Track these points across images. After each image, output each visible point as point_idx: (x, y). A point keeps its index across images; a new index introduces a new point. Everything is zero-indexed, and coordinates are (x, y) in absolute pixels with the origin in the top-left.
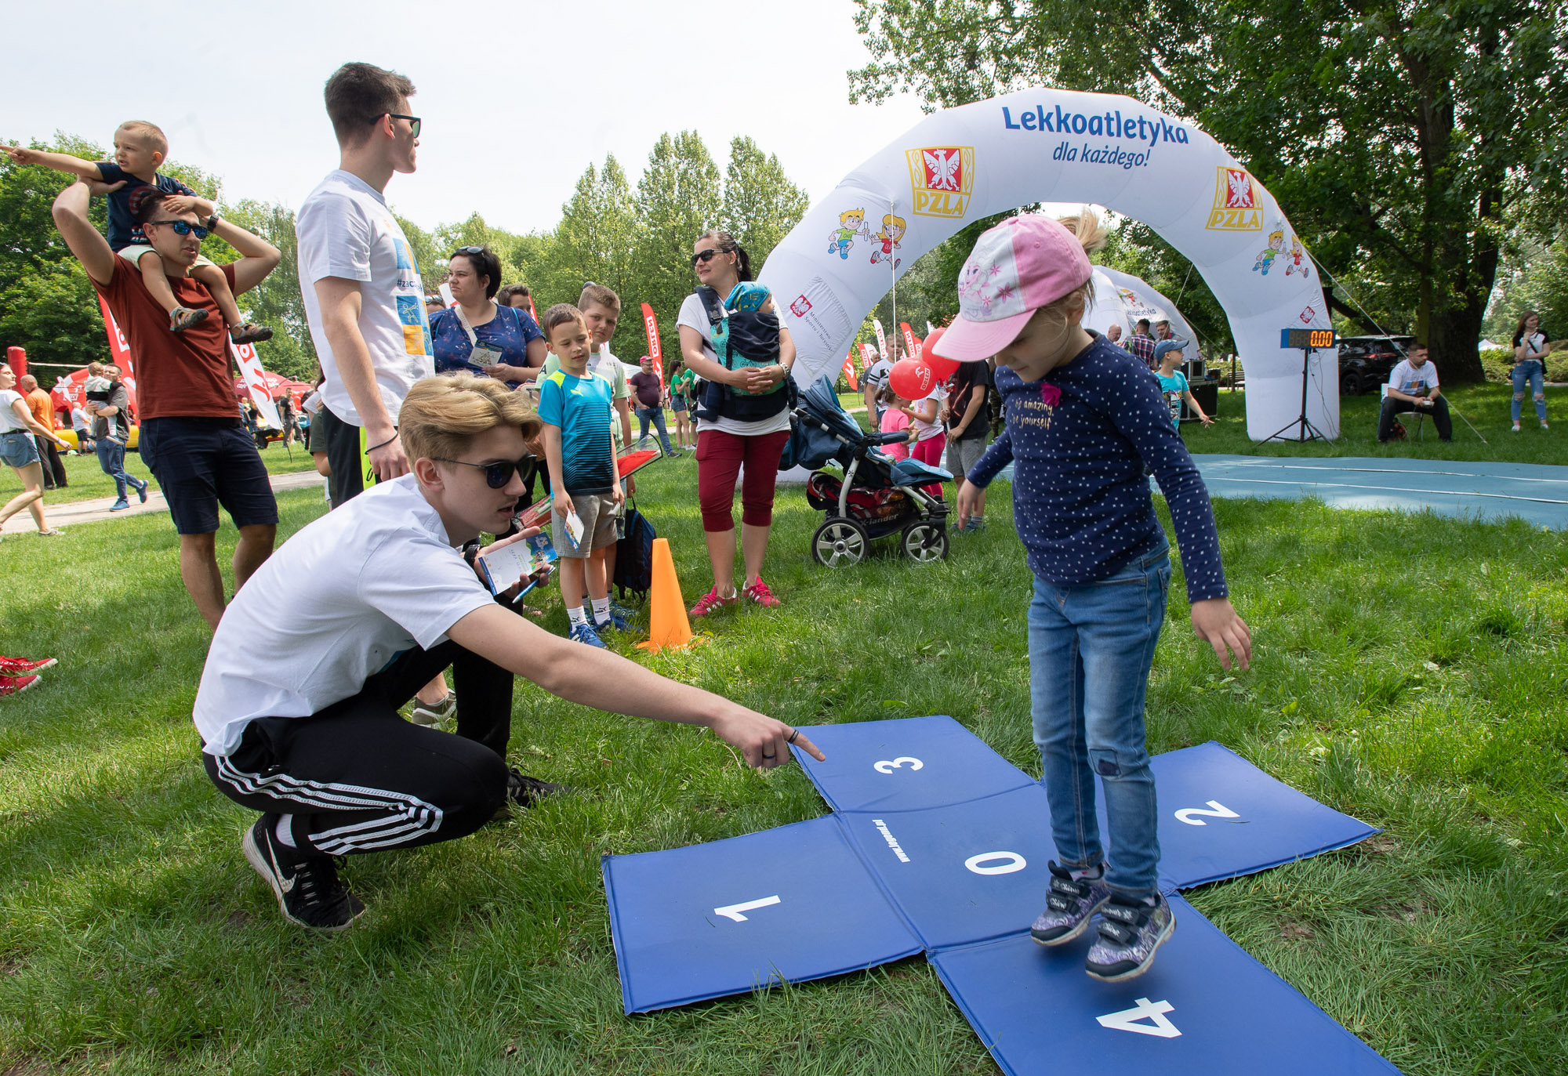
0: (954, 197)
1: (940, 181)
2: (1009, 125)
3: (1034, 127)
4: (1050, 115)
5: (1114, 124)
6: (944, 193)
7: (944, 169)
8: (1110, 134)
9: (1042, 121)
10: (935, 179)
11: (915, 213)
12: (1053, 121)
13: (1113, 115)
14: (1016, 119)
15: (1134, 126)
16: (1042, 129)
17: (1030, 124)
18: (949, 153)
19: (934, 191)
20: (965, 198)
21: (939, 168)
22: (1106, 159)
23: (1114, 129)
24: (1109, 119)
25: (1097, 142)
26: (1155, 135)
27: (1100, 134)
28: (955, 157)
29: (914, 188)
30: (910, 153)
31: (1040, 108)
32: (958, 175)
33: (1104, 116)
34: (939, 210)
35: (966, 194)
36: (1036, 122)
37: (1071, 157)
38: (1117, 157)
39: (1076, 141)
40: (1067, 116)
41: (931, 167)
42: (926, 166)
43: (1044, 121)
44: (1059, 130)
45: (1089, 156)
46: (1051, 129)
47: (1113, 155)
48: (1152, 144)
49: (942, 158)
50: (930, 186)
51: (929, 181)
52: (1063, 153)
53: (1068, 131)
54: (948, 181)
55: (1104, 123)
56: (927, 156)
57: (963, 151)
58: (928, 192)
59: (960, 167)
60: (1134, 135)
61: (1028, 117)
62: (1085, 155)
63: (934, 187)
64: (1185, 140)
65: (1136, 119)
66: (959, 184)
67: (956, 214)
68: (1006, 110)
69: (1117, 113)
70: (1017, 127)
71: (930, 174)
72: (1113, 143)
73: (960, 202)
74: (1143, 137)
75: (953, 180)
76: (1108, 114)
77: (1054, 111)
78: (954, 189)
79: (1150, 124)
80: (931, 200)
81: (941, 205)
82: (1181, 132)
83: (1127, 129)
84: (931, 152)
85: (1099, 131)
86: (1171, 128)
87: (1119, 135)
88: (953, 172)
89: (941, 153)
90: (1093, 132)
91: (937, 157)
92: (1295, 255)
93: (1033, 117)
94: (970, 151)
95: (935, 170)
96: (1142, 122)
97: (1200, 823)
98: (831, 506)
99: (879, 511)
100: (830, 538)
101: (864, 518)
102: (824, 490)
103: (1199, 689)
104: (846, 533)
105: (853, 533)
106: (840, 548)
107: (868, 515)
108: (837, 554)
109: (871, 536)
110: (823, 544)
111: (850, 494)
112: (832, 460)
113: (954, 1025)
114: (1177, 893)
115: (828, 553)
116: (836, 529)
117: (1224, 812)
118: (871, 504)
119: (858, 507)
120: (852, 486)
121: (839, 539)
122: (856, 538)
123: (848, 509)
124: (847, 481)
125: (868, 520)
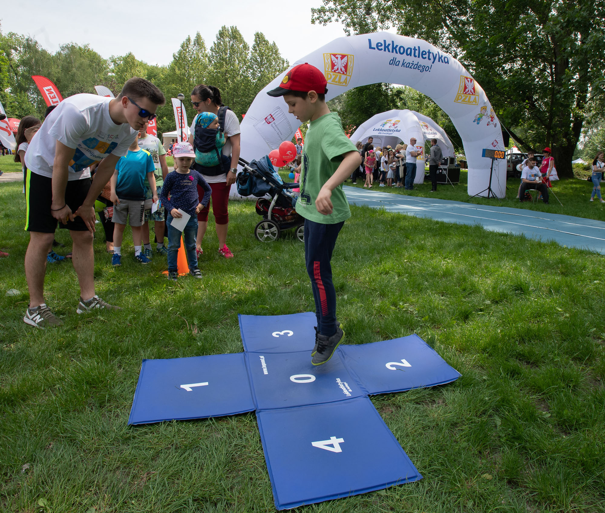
0: (343, 77)
1: (338, 69)
2: (370, 47)
3: (382, 49)
4: (389, 45)
5: (417, 52)
6: (339, 74)
7: (340, 64)
8: (415, 56)
9: (385, 47)
10: (336, 68)
12: (390, 47)
13: (417, 48)
14: (374, 45)
15: (426, 54)
16: (385, 50)
17: (380, 48)
18: (343, 57)
19: (334, 73)
20: (349, 78)
21: (338, 63)
22: (412, 67)
23: (417, 54)
24: (415, 49)
25: (409, 59)
26: (435, 59)
27: (411, 56)
28: (345, 58)
29: (325, 71)
30: (325, 55)
31: (385, 41)
32: (346, 67)
33: (413, 48)
34: (336, 82)
35: (349, 76)
36: (383, 47)
37: (397, 64)
38: (417, 66)
39: (400, 58)
40: (397, 46)
41: (334, 62)
42: (332, 61)
43: (386, 47)
44: (393, 52)
45: (405, 65)
46: (389, 51)
47: (416, 66)
48: (433, 63)
49: (339, 58)
50: (333, 71)
51: (333, 68)
52: (393, 62)
53: (397, 53)
54: (341, 69)
55: (413, 51)
56: (333, 57)
57: (349, 56)
58: (332, 73)
59: (347, 63)
60: (425, 58)
61: (379, 45)
62: (403, 64)
63: (335, 71)
64: (448, 62)
65: (427, 51)
66: (346, 71)
67: (344, 84)
68: (370, 40)
69: (419, 47)
70: (374, 49)
71: (333, 65)
72: (416, 60)
73: (346, 79)
74: (429, 59)
75: (343, 69)
76: (415, 47)
77: (391, 43)
78: (344, 73)
79: (433, 53)
80: (333, 77)
81: (337, 80)
82: (446, 59)
83: (422, 55)
84: (334, 55)
85: (410, 54)
86: (442, 56)
87: (419, 57)
88: (344, 65)
89: (339, 57)
90: (407, 55)
91: (337, 58)
92: (492, 117)
93: (381, 45)
94: (352, 57)
95: (336, 64)
96: (429, 52)
98: (265, 214)
99: (286, 218)
100: (263, 228)
101: (279, 220)
102: (262, 207)
103: (393, 308)
104: (270, 227)
105: (273, 227)
106: (267, 233)
107: (281, 219)
108: (266, 236)
109: (281, 229)
110: (259, 231)
111: (273, 209)
112: (267, 194)
115: (262, 235)
116: (266, 224)
118: (283, 215)
119: (277, 215)
120: (274, 206)
121: (267, 229)
122: (274, 229)
123: (272, 216)
124: (273, 203)
125: (281, 221)
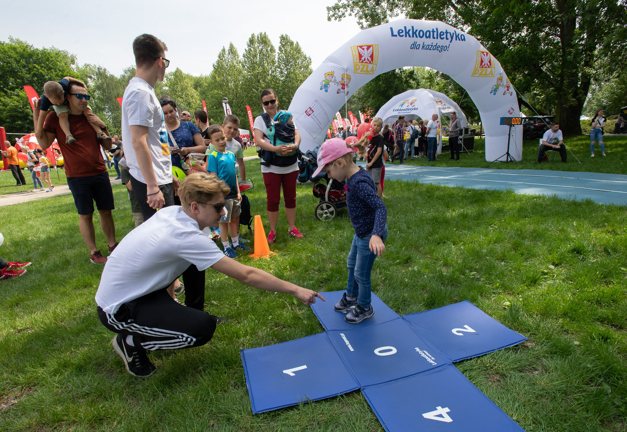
0: (370, 66)
1: (365, 59)
2: (393, 35)
3: (403, 36)
5: (435, 34)
6: (366, 64)
7: (366, 54)
8: (434, 38)
10: (363, 58)
11: (354, 73)
12: (411, 33)
13: (435, 30)
14: (395, 33)
15: (443, 34)
16: (406, 36)
17: (401, 34)
18: (368, 47)
19: (362, 63)
20: (375, 66)
21: (364, 54)
22: (432, 48)
23: (435, 36)
24: (433, 31)
25: (428, 42)
26: (452, 38)
27: (430, 38)
28: (371, 49)
29: (354, 63)
30: (353, 48)
31: (405, 27)
32: (372, 56)
33: (431, 30)
34: (364, 71)
35: (375, 64)
36: (404, 34)
37: (418, 48)
39: (420, 41)
40: (417, 30)
41: (361, 53)
42: (359, 53)
43: (407, 33)
44: (413, 37)
45: (425, 47)
46: (410, 36)
47: (435, 47)
48: (451, 42)
49: (365, 49)
50: (361, 61)
51: (360, 59)
52: (414, 46)
53: (417, 37)
54: (368, 59)
55: (431, 33)
56: (360, 49)
57: (374, 46)
58: (360, 64)
59: (373, 53)
60: (444, 38)
61: (401, 31)
62: (423, 47)
63: (362, 62)
64: (464, 39)
65: (444, 31)
66: (372, 60)
67: (371, 72)
68: (391, 29)
69: (437, 29)
70: (396, 36)
71: (360, 56)
72: (435, 42)
73: (373, 68)
74: (447, 39)
75: (370, 59)
76: (433, 29)
77: (411, 29)
78: (370, 63)
79: (450, 33)
80: (361, 67)
81: (365, 69)
82: (463, 36)
83: (440, 35)
84: (361, 47)
86: (459, 34)
87: (437, 38)
88: (370, 55)
89: (365, 48)
90: (427, 37)
91: (363, 49)
92: (507, 87)
93: (402, 32)
94: (377, 46)
95: (362, 55)
96: (447, 32)
97: (461, 334)
98: (322, 196)
99: (341, 198)
100: (322, 209)
101: (335, 201)
102: (319, 190)
103: (462, 276)
104: (328, 207)
105: (331, 207)
106: (326, 213)
107: (337, 200)
108: (325, 215)
109: (338, 208)
110: (319, 211)
111: (329, 192)
112: (323, 179)
113: (370, 416)
114: (452, 364)
115: (321, 215)
116: (324, 206)
117: (470, 330)
118: (338, 195)
119: (333, 196)
120: (330, 189)
121: (325, 210)
122: (332, 209)
123: (329, 197)
124: (329, 187)
125: (337, 202)
